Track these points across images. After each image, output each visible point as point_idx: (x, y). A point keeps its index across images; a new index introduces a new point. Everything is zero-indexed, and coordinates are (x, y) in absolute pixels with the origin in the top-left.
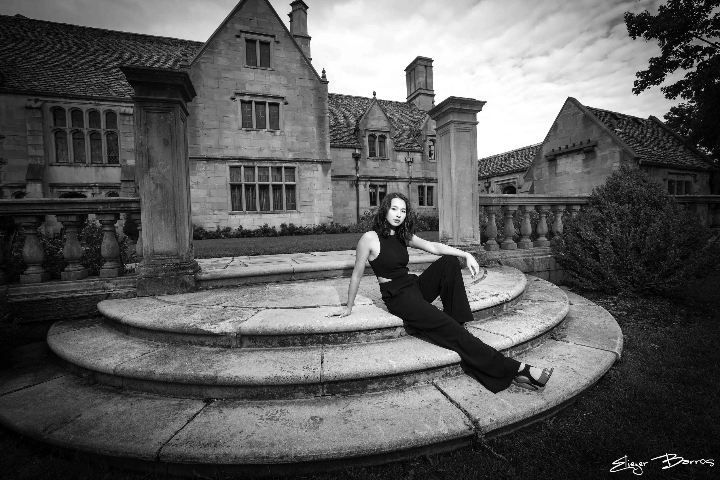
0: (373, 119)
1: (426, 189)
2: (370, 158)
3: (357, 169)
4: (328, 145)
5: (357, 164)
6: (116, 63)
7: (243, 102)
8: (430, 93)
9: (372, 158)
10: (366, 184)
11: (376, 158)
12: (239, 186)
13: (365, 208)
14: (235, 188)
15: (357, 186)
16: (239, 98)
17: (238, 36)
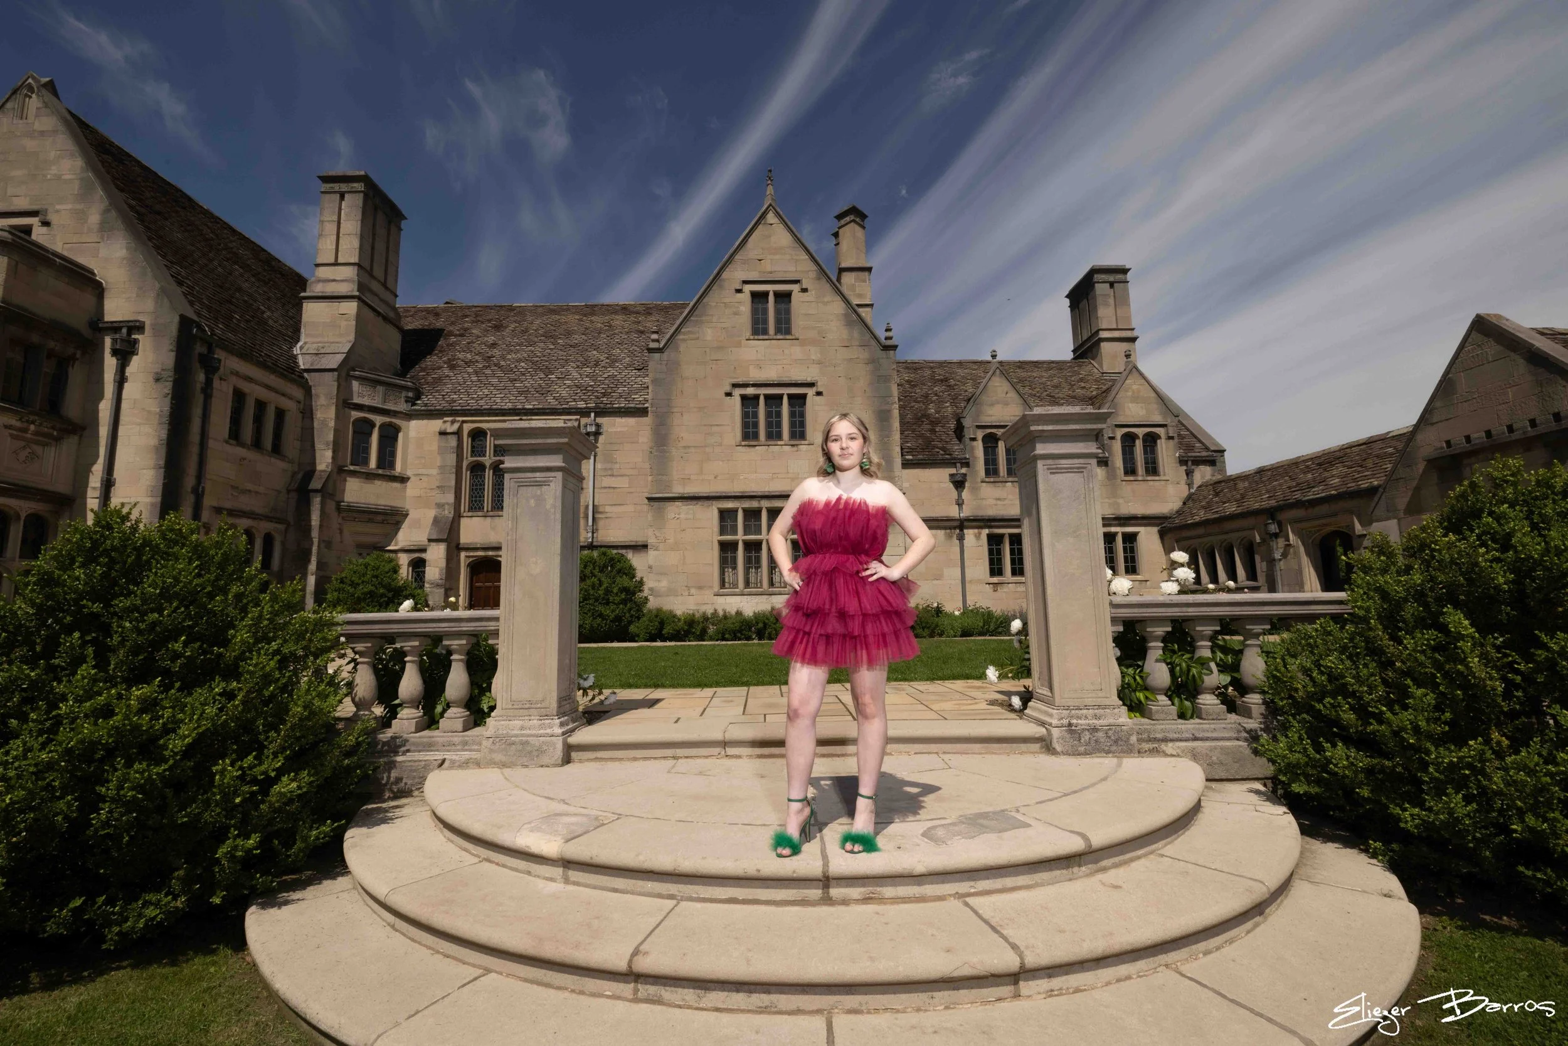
0: (992, 405)
1: (1119, 539)
2: (987, 480)
3: (960, 503)
4: (898, 461)
5: (960, 495)
6: (561, 353)
7: (744, 398)
8: (1128, 335)
9: (992, 480)
10: (980, 533)
11: (1000, 479)
12: (733, 545)
13: (979, 581)
14: (727, 548)
15: (961, 538)
16: (737, 392)
17: (739, 291)
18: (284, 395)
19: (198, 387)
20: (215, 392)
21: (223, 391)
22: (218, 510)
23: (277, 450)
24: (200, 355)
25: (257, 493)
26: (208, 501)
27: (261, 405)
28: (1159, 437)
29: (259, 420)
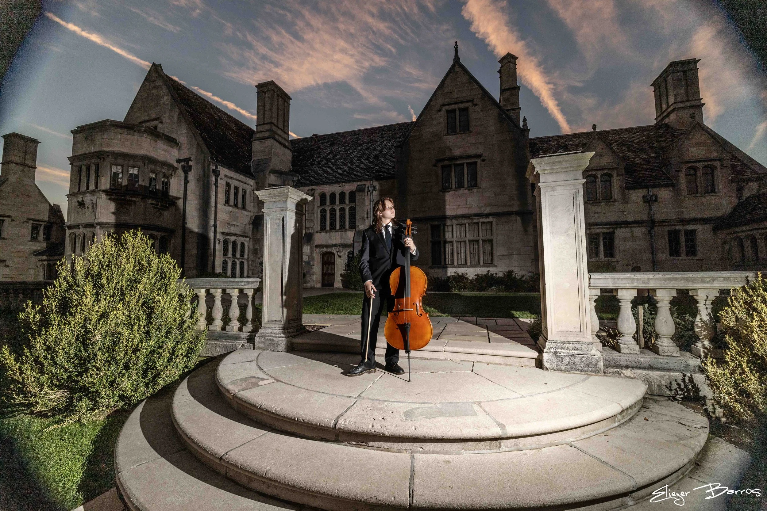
1: (682, 235)
2: (588, 202)
7: (443, 167)
8: (696, 103)
9: (592, 201)
11: (597, 201)
12: (439, 243)
14: (436, 245)
16: (440, 164)
17: (440, 111)
18: (245, 183)
19: (213, 183)
20: (219, 185)
21: (222, 183)
22: (223, 233)
23: (244, 207)
24: (213, 169)
25: (237, 226)
26: (219, 230)
27: (236, 188)
28: (716, 167)
29: (236, 194)
